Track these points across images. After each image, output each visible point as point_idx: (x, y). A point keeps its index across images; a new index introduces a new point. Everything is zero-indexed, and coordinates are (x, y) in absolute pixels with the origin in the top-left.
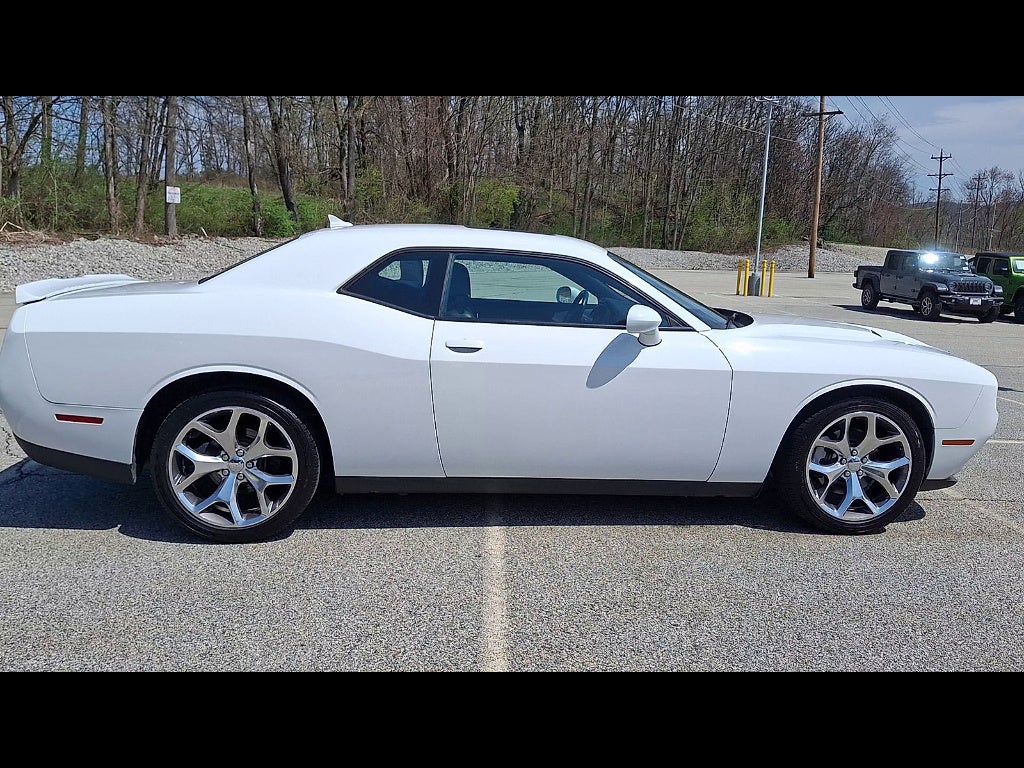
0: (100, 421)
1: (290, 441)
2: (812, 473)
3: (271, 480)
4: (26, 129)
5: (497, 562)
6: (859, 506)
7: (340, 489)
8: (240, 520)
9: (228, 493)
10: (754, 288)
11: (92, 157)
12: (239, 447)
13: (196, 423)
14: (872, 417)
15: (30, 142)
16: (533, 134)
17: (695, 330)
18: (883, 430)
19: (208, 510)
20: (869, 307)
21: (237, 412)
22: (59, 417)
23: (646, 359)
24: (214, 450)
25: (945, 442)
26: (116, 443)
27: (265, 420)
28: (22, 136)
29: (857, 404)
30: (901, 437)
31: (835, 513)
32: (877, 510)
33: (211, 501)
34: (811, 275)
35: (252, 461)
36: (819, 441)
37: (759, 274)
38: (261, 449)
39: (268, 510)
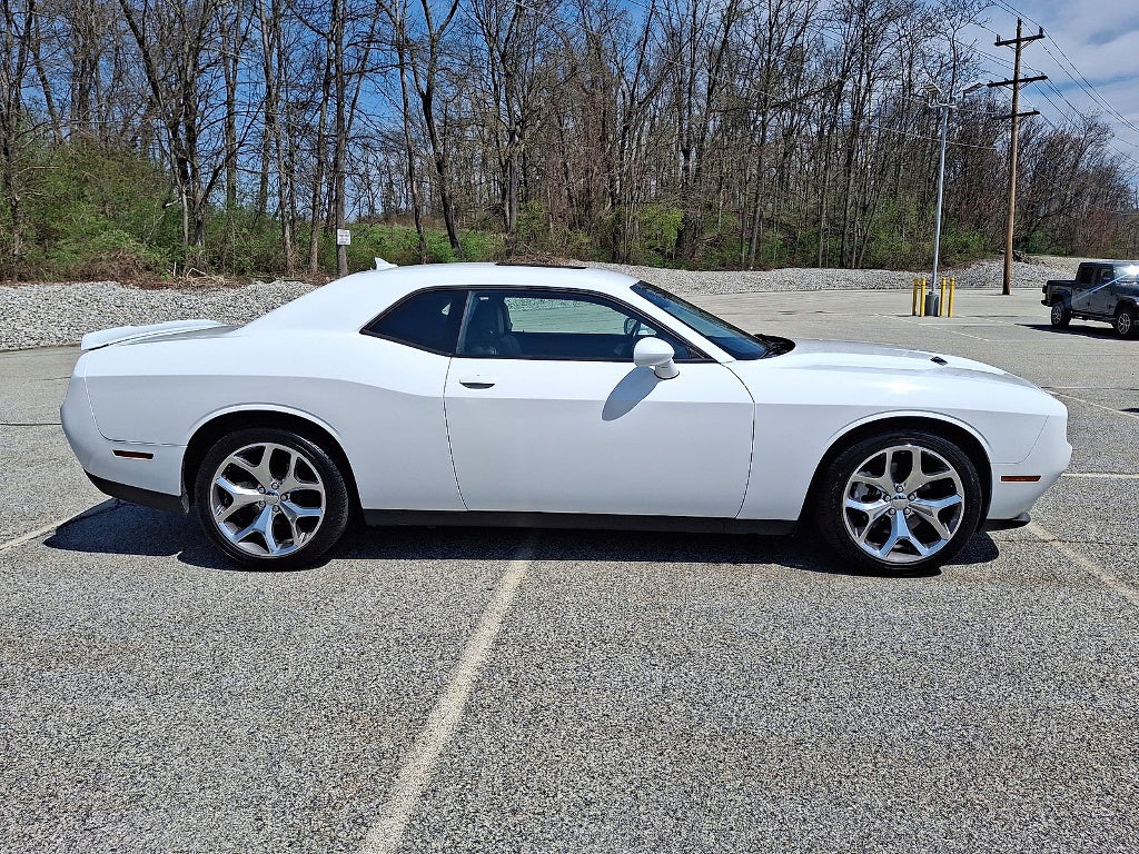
0: (150, 456)
1: (317, 475)
2: (850, 510)
3: (301, 512)
4: (209, 181)
5: (506, 596)
6: (906, 547)
7: (370, 521)
8: (275, 550)
9: (265, 524)
10: (932, 308)
11: (272, 203)
12: (274, 481)
13: (234, 458)
14: (917, 451)
15: (215, 191)
16: (699, 155)
17: (716, 362)
18: (930, 465)
19: (246, 539)
20: (1060, 325)
21: (269, 448)
22: (117, 453)
23: (662, 392)
24: (252, 482)
25: (1005, 478)
26: (166, 475)
27: (295, 455)
28: (205, 186)
29: (897, 437)
30: (951, 473)
31: (877, 553)
32: (925, 552)
33: (249, 531)
34: (1006, 292)
35: (285, 494)
36: (856, 476)
37: (937, 292)
38: (292, 483)
39: (301, 540)
